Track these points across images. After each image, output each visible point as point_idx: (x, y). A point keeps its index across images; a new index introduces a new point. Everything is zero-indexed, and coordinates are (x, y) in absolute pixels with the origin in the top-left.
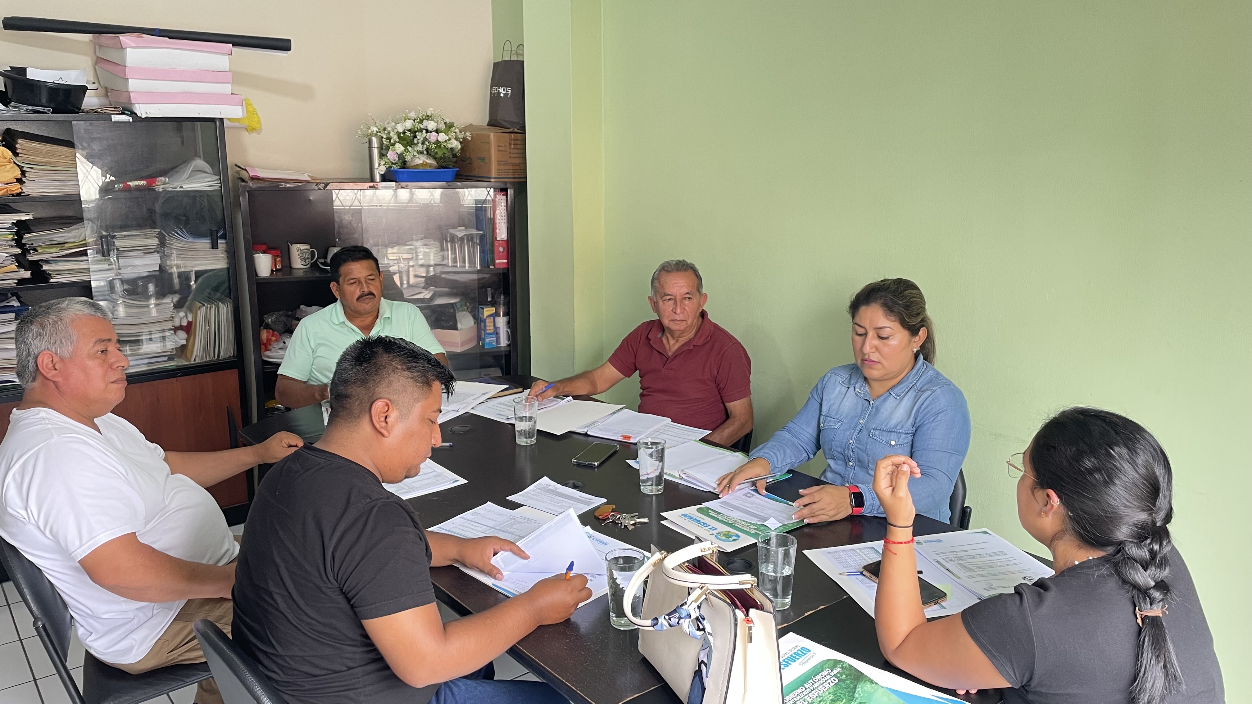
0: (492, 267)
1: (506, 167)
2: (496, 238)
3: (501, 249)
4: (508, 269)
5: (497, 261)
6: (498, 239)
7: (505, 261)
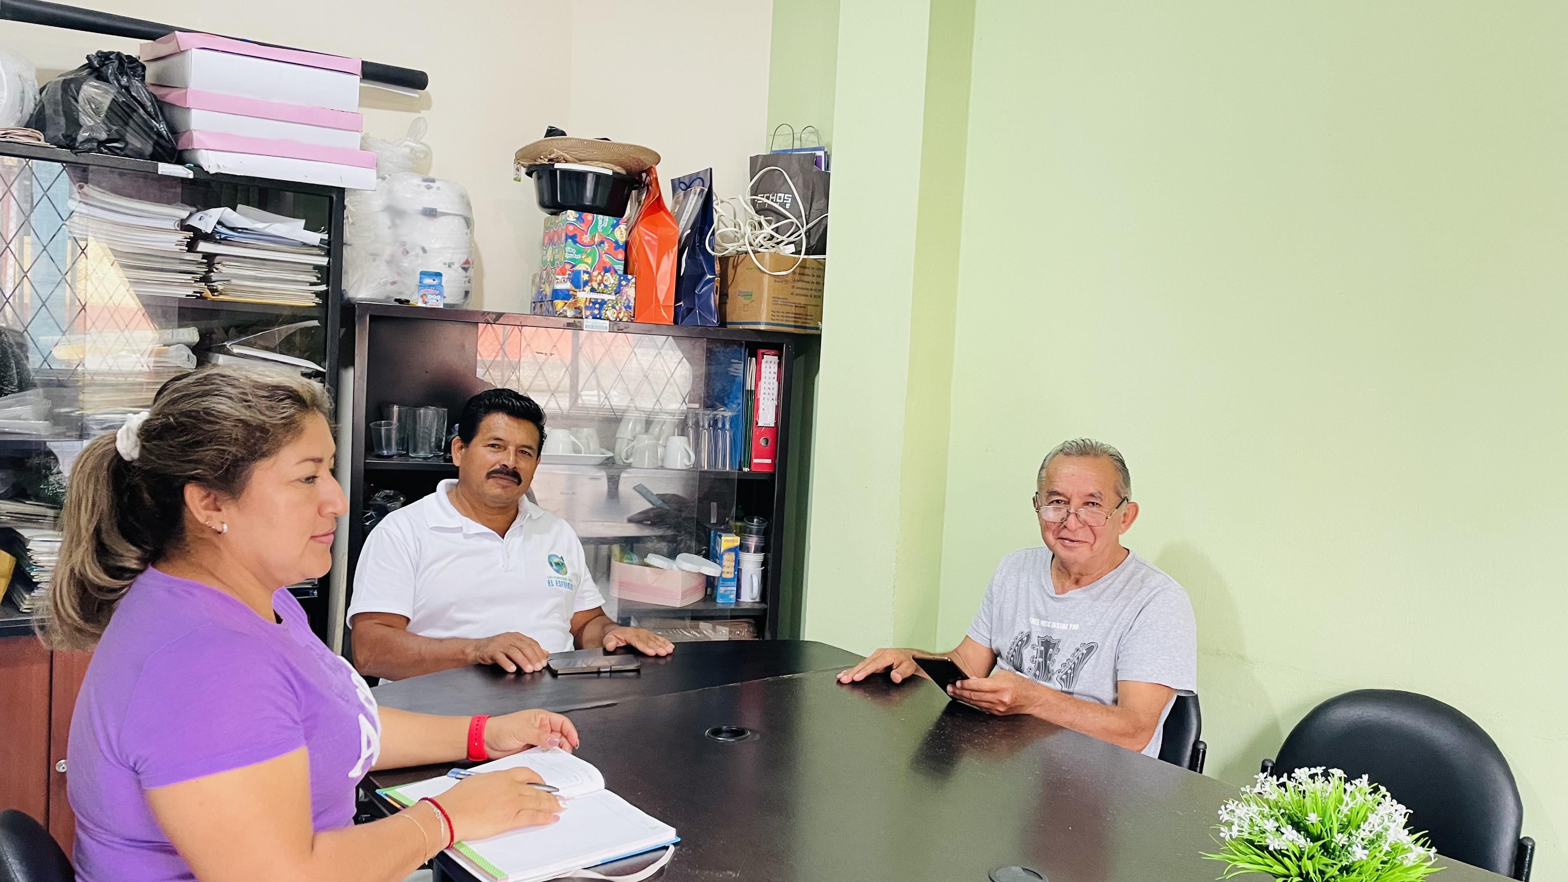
0: (746, 469)
1: (787, 309)
2: (757, 423)
3: (762, 442)
4: (773, 475)
5: (755, 461)
6: (759, 425)
7: (769, 461)
